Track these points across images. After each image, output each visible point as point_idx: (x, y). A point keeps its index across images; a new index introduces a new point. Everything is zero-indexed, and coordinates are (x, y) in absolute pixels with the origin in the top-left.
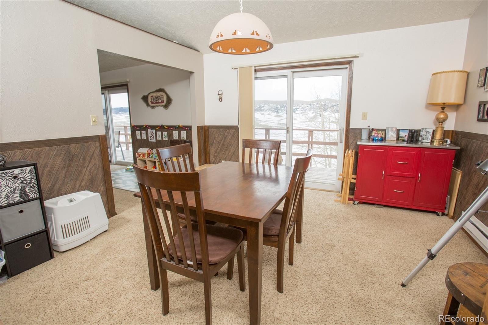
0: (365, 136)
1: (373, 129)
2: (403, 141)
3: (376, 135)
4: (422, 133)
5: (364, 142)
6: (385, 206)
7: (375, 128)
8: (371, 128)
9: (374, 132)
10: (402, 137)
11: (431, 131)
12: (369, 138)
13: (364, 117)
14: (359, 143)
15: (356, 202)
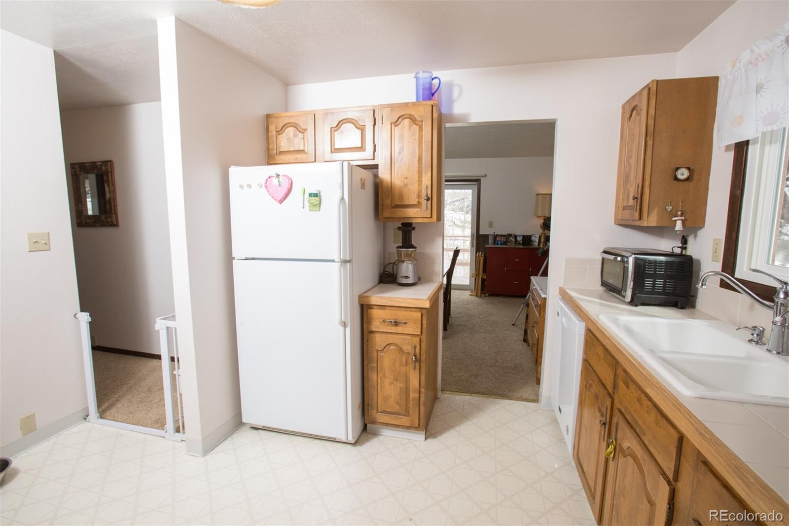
0: (491, 240)
1: (497, 235)
2: (520, 244)
3: (499, 239)
4: (533, 238)
5: (490, 245)
6: (509, 296)
7: (499, 234)
8: (496, 234)
9: (498, 237)
10: (518, 241)
11: (538, 236)
12: (495, 242)
13: (491, 225)
14: (486, 246)
15: (487, 294)
